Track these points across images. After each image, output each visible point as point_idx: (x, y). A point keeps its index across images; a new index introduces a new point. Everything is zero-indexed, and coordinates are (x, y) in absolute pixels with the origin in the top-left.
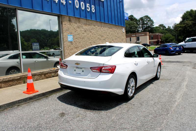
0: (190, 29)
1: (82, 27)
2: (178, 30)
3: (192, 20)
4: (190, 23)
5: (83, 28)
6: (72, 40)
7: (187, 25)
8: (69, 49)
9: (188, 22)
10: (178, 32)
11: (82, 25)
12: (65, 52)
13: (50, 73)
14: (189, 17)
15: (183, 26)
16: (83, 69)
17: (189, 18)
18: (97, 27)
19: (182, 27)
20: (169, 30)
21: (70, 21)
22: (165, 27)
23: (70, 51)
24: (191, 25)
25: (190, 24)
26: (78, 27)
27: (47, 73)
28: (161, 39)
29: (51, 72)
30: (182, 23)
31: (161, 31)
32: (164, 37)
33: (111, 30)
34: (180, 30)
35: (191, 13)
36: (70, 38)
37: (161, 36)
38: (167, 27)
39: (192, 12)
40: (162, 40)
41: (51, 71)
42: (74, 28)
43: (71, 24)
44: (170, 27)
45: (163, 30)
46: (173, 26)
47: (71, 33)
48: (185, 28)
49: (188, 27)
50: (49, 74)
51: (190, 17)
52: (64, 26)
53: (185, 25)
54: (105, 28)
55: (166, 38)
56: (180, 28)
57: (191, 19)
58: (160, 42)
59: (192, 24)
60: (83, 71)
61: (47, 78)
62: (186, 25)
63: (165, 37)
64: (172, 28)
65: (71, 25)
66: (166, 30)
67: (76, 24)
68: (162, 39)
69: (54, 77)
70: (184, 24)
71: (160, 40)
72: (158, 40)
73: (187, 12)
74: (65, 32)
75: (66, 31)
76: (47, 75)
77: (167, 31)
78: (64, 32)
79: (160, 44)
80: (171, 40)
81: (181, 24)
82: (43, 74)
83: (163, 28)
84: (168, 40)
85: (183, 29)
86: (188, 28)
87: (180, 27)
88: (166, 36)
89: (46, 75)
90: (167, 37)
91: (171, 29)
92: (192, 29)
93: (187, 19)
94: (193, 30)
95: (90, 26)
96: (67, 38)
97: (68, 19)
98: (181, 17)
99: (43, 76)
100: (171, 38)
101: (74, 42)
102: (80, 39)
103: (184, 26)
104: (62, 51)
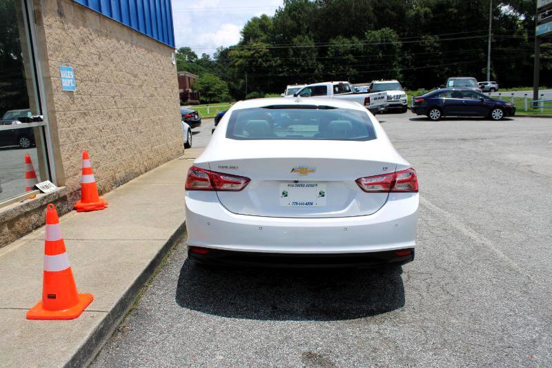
0: (264, 63)
1: (91, 40)
2: (236, 64)
3: (267, 41)
4: (262, 46)
5: (94, 46)
6: (73, 85)
7: (258, 52)
8: (68, 120)
9: (259, 44)
10: (237, 69)
11: (91, 34)
12: (59, 130)
13: (27, 214)
14: (259, 32)
15: (246, 54)
16: (321, 188)
17: (261, 36)
18: (122, 42)
19: (245, 57)
20: (205, 63)
21: (61, 14)
22: (196, 56)
23: (69, 127)
24: (265, 54)
25: (264, 50)
26: (83, 40)
27: (18, 218)
28: (192, 89)
29: (28, 209)
30: (245, 46)
31: (186, 66)
32: (199, 82)
33: (150, 56)
34: (240, 66)
35: (264, 24)
36: (67, 79)
37: (191, 80)
38: (200, 57)
39: (266, 20)
40: (195, 91)
41: (28, 205)
42: (74, 44)
43: (66, 26)
44: (208, 56)
45: (190, 63)
46: (215, 54)
47: (67, 61)
48: (253, 61)
49: (259, 57)
50: (23, 220)
51: (262, 34)
52: (47, 31)
53: (252, 52)
54: (139, 49)
55: (206, 85)
56: (241, 60)
57: (264, 37)
58: (189, 96)
59: (268, 50)
60: (322, 194)
61: (20, 235)
62: (254, 53)
63: (201, 83)
64: (212, 58)
65: (64, 29)
66: (199, 62)
67: (76, 30)
68: (195, 87)
69: (38, 227)
70: (249, 50)
71: (190, 91)
72: (185, 91)
73: (255, 20)
74: (51, 55)
75: (54, 52)
76: (18, 226)
77: (201, 68)
78: (49, 53)
79: (189, 100)
80: (218, 90)
81: (242, 50)
82: (7, 222)
83: (189, 58)
84: (209, 90)
85: (248, 63)
86: (260, 60)
87: (241, 57)
88: (203, 80)
89: (13, 226)
90: (208, 83)
91: (211, 62)
92: (268, 63)
93: (256, 36)
94: (271, 66)
95: (108, 40)
96: (60, 77)
97: (57, 8)
98: (241, 32)
99: (6, 230)
100: (218, 86)
101: (78, 93)
102: (90, 83)
103: (249, 54)
104: (43, 127)
